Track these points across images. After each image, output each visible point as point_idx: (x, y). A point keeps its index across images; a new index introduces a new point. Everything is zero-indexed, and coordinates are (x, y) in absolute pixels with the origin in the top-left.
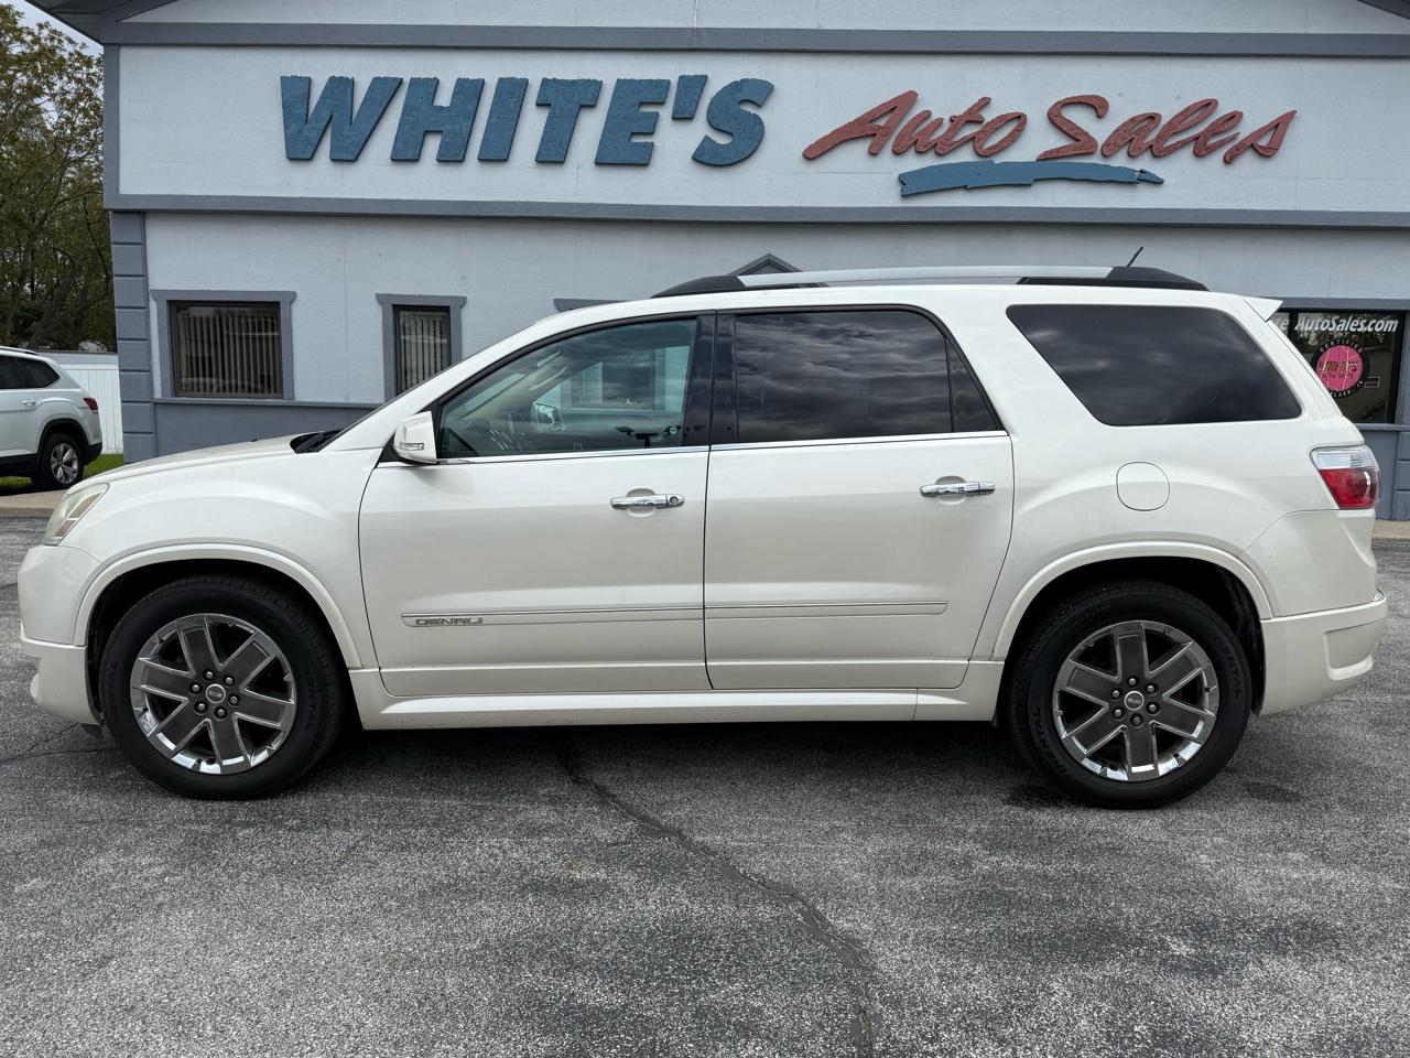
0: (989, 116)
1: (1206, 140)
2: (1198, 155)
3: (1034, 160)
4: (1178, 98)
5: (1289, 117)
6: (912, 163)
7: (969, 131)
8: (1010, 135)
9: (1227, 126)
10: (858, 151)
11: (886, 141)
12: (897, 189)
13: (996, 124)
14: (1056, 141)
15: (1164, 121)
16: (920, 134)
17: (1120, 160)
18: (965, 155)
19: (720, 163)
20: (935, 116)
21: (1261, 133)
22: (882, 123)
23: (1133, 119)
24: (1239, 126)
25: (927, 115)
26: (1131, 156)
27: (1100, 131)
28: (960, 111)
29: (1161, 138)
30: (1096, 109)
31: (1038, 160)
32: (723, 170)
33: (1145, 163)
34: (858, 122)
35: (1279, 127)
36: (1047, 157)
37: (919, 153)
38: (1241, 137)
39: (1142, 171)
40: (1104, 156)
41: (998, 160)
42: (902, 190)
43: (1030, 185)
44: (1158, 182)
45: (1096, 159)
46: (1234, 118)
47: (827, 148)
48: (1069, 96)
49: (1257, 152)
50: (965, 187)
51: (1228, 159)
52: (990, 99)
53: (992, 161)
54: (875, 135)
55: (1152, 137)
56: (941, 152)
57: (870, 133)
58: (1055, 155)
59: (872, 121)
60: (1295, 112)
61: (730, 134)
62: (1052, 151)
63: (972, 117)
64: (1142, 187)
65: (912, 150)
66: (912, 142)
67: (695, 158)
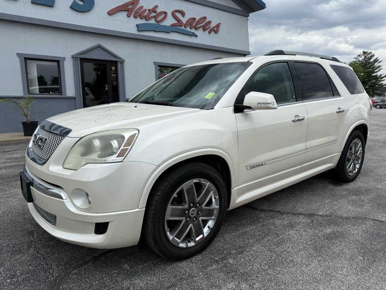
0: (158, 11)
1: (205, 27)
2: (204, 30)
3: (169, 25)
4: (199, 15)
5: (220, 24)
6: (139, 21)
7: (153, 14)
8: (164, 17)
9: (209, 24)
10: (124, 14)
11: (132, 13)
12: (136, 28)
13: (160, 13)
14: (174, 21)
15: (197, 20)
16: (141, 12)
17: (188, 29)
18: (153, 21)
19: (81, 11)
20: (144, 8)
21: (214, 27)
22: (130, 7)
23: (191, 19)
24: (211, 24)
25: (142, 7)
26: (191, 28)
27: (184, 20)
28: (151, 8)
29: (196, 24)
30: (182, 14)
31: (171, 26)
32: (81, 13)
33: (193, 31)
34: (123, 5)
35: (218, 26)
36: (173, 25)
37: (141, 18)
38: (211, 27)
39: (193, 33)
40: (185, 27)
41: (162, 24)
42: (138, 29)
43: (169, 33)
44: (196, 36)
45: (183, 28)
46: (210, 22)
47: (115, 12)
48: (177, 9)
49: (215, 32)
50: (154, 31)
51: (210, 32)
52: (158, 6)
53: (160, 24)
54: (129, 11)
55: (194, 24)
56: (147, 19)
57: (127, 10)
58: (175, 25)
59: (127, 6)
60: (220, 23)
61: (83, 2)
62: (174, 24)
63: (154, 10)
64: (194, 37)
65: (139, 17)
66: (139, 15)
67: (70, 7)
